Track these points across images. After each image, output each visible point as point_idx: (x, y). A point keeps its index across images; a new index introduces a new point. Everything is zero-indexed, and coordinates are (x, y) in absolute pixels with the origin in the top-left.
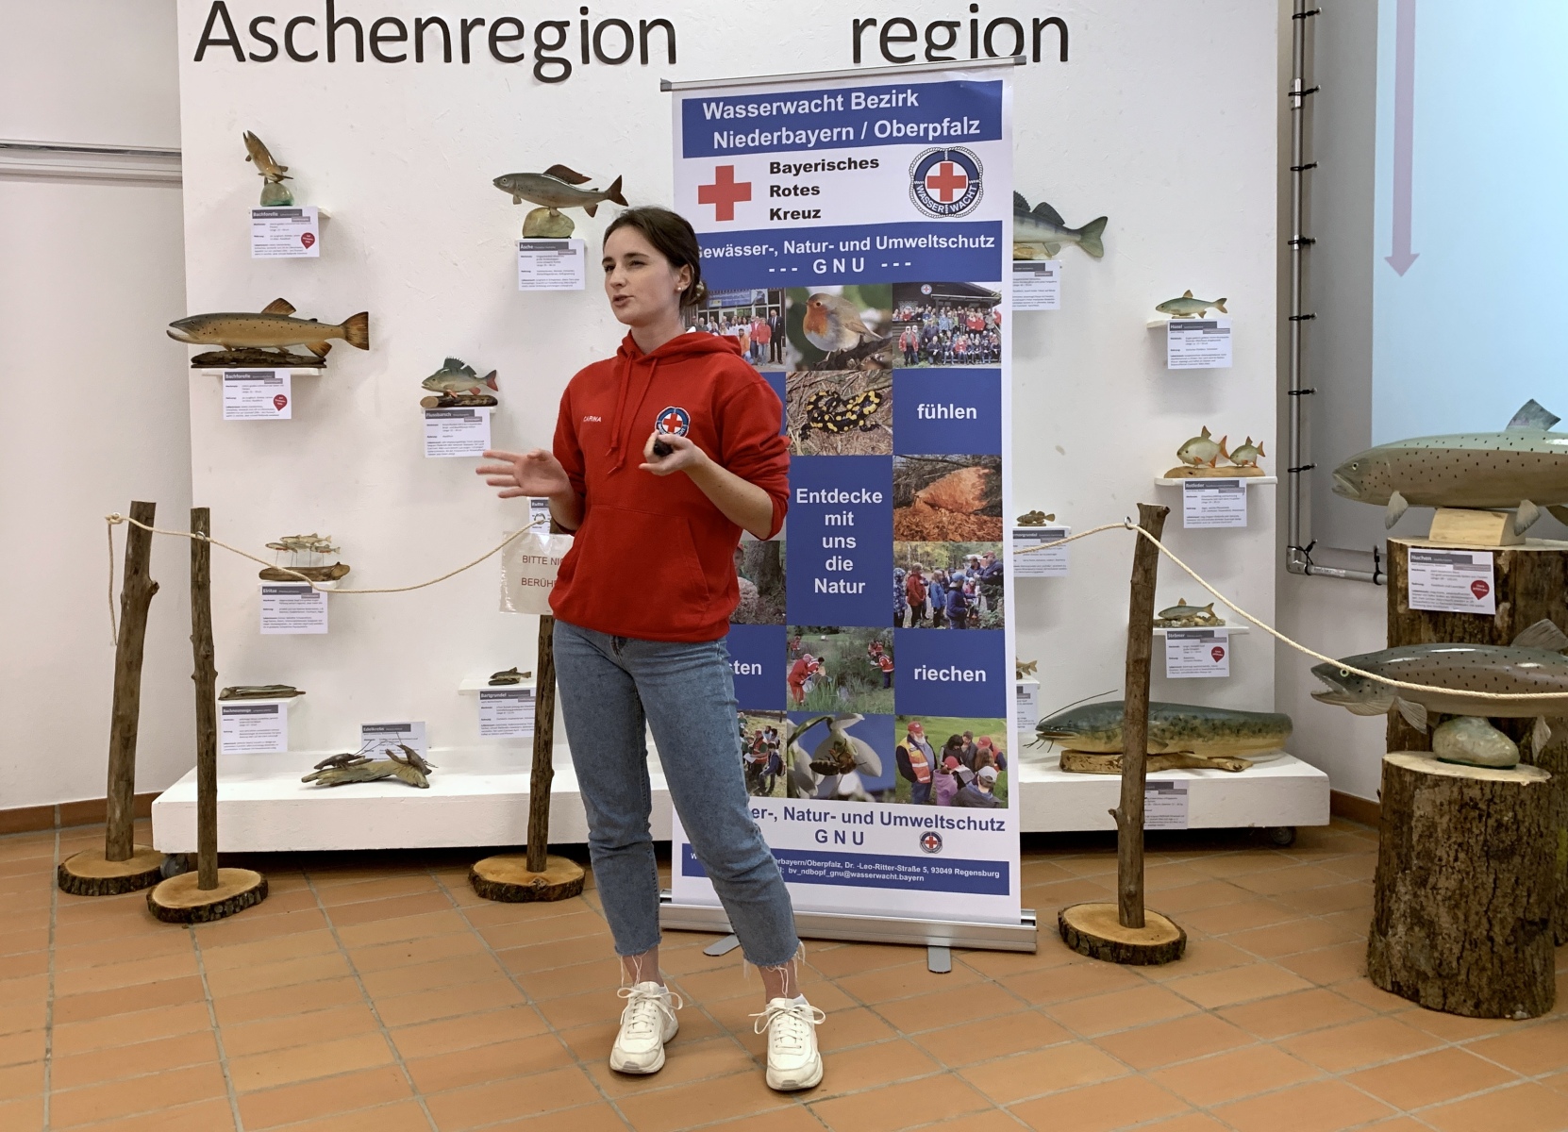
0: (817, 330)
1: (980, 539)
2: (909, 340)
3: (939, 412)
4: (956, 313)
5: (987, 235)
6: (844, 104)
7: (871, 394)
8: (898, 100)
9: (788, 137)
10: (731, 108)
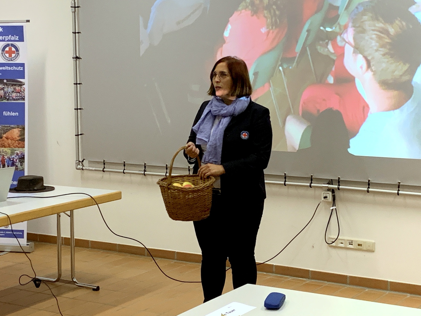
1: (18, 147)
2: (1, 95)
3: (9, 114)
4: (13, 87)
5: (21, 67)
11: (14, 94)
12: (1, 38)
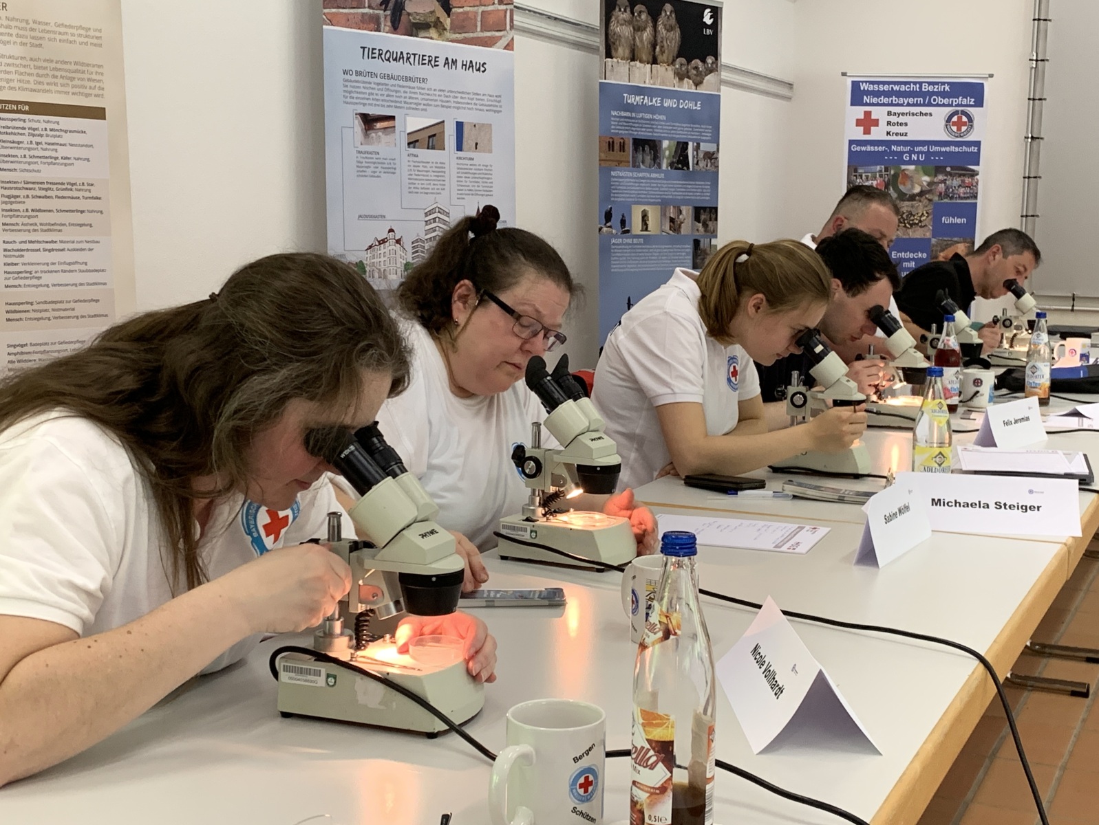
0: (904, 185)
2: (940, 190)
3: (951, 220)
4: (960, 179)
5: (974, 146)
6: (919, 88)
7: (925, 212)
8: (941, 88)
9: (895, 101)
10: (872, 86)
11: (962, 190)
12: (946, 101)
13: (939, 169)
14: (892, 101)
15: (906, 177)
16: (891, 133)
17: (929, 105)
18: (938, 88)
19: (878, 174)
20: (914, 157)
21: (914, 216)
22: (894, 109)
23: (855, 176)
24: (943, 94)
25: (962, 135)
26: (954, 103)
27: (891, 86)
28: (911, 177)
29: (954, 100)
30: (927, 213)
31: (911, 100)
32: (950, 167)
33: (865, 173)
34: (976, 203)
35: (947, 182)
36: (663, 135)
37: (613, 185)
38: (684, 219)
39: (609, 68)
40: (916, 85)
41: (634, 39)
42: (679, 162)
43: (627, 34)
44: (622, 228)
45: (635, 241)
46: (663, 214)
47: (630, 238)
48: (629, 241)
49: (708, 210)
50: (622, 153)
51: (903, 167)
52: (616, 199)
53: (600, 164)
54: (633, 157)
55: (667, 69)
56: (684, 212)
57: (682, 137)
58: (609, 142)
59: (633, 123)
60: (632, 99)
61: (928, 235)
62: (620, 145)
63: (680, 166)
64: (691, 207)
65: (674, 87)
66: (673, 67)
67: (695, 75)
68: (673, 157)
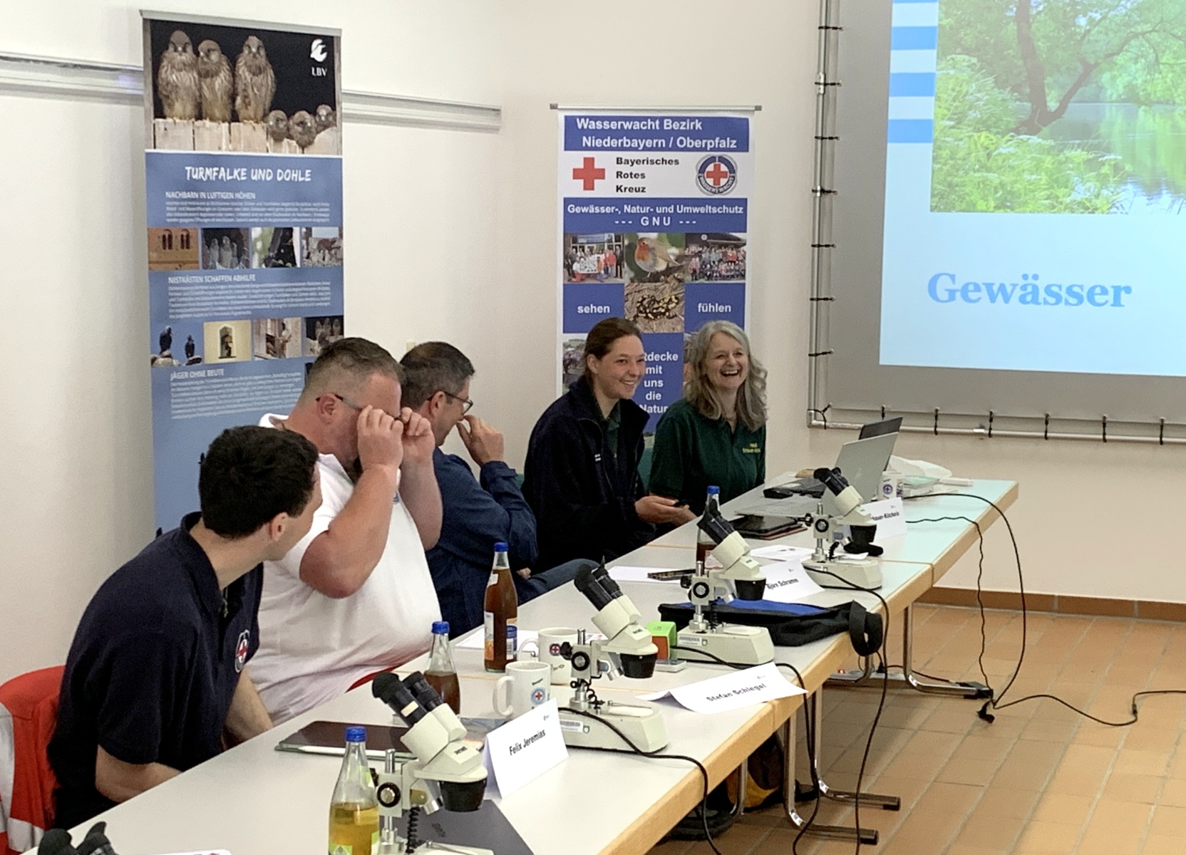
0: (643, 259)
2: (694, 266)
3: (710, 308)
4: (720, 251)
5: (739, 206)
6: (660, 126)
7: (673, 297)
8: (690, 126)
9: (627, 143)
10: (593, 122)
11: (723, 266)
12: (697, 144)
13: (691, 238)
14: (622, 143)
15: (646, 248)
16: (623, 188)
17: (675, 149)
18: (686, 126)
19: (606, 245)
20: (656, 221)
21: (659, 302)
22: (625, 155)
23: (573, 247)
24: (693, 134)
25: (721, 190)
26: (709, 147)
27: (620, 123)
28: (653, 249)
29: (709, 142)
30: (676, 298)
31: (649, 143)
32: (707, 234)
33: (588, 243)
34: (744, 284)
35: (703, 256)
36: (251, 220)
37: (170, 297)
38: (290, 336)
39: (160, 132)
40: (655, 122)
41: (200, 89)
42: (278, 256)
43: (188, 83)
44: (188, 357)
45: (210, 373)
46: (256, 331)
47: (202, 370)
48: (201, 374)
49: (328, 320)
50: (186, 250)
51: (641, 235)
52: (178, 316)
53: (150, 269)
54: (203, 255)
55: (254, 128)
56: (289, 327)
57: (284, 222)
58: (164, 236)
59: (202, 206)
60: (199, 174)
61: (679, 329)
62: (182, 240)
63: (281, 262)
64: (300, 318)
65: (268, 151)
66: (265, 125)
67: (300, 133)
68: (269, 250)
